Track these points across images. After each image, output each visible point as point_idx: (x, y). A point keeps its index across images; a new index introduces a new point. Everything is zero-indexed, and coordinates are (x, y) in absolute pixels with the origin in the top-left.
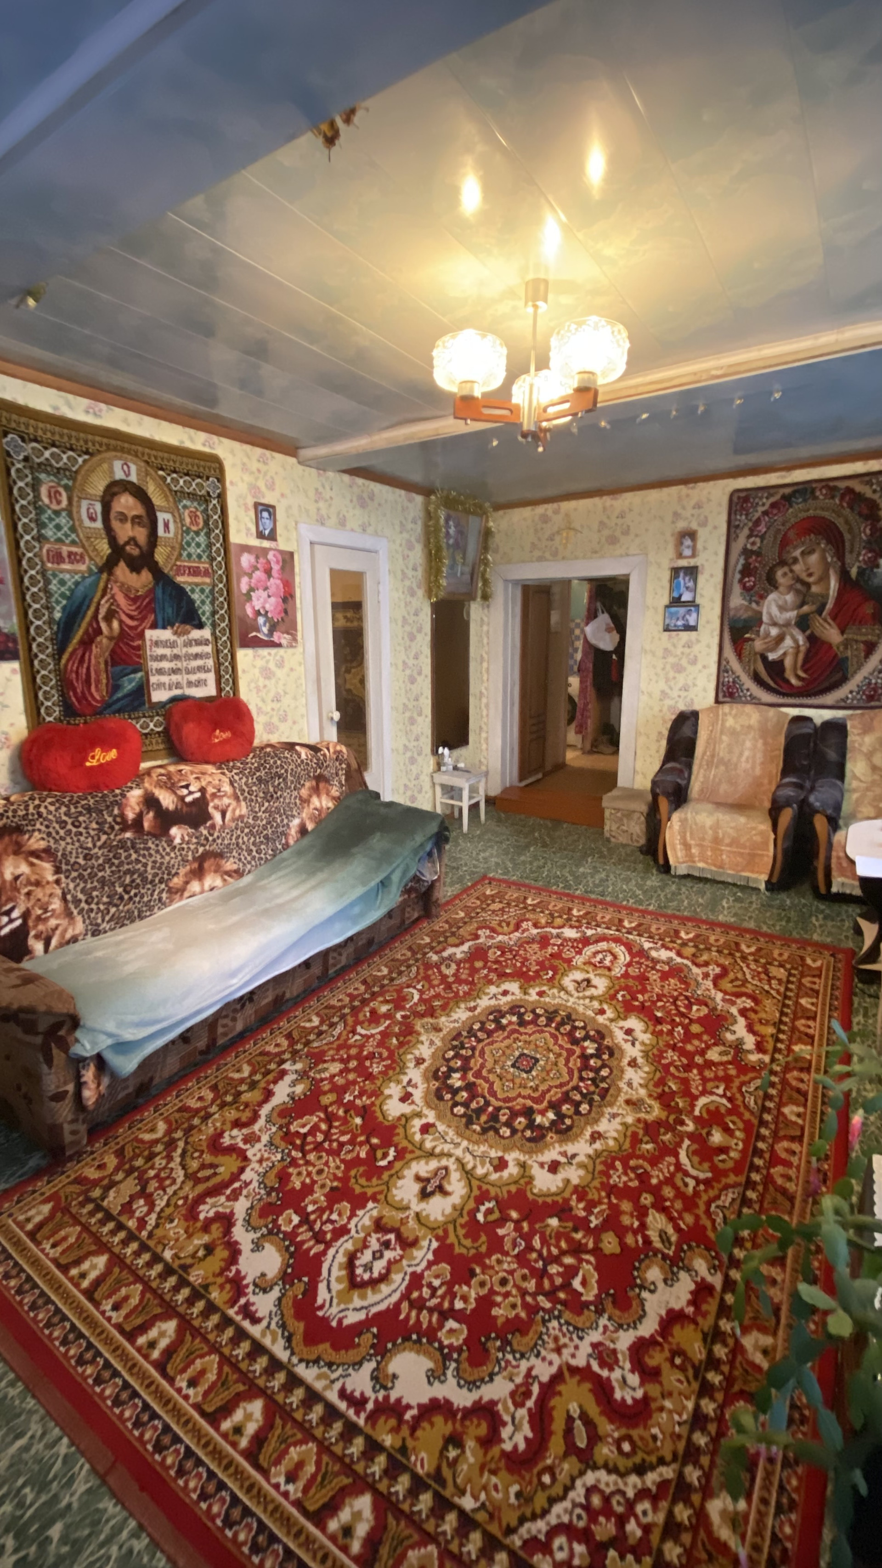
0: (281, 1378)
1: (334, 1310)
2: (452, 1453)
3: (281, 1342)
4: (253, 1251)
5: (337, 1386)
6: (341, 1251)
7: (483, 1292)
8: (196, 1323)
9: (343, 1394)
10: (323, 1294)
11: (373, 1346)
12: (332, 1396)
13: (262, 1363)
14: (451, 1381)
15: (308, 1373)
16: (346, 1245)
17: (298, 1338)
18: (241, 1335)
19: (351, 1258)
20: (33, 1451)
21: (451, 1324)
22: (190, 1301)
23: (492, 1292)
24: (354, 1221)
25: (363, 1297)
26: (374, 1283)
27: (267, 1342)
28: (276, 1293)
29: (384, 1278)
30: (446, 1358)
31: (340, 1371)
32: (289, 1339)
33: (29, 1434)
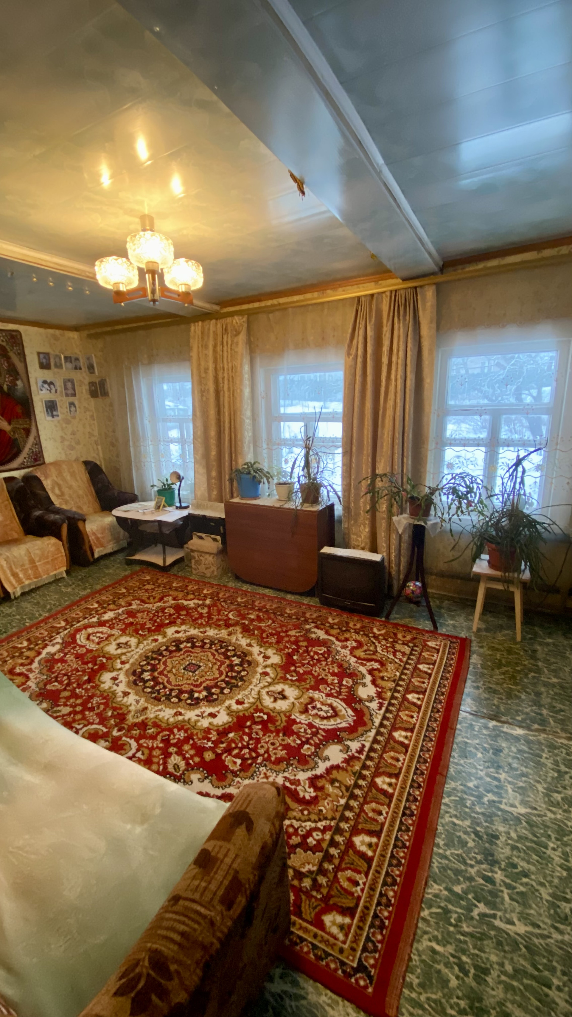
0: (382, 730)
1: (349, 719)
2: (386, 678)
3: (369, 734)
4: (329, 760)
5: (378, 712)
6: (320, 723)
7: (329, 675)
8: (373, 770)
9: (380, 709)
10: (344, 725)
11: (360, 704)
12: (382, 712)
13: (379, 738)
14: (364, 681)
15: (377, 722)
16: (317, 722)
17: (365, 728)
18: (372, 749)
19: (323, 718)
20: (455, 813)
21: (344, 683)
22: (364, 778)
23: (329, 672)
24: (303, 722)
25: (341, 711)
26: (333, 708)
27: (371, 739)
28: (349, 743)
29: (331, 706)
30: (357, 683)
31: (372, 712)
32: (367, 731)
33: (450, 819)
